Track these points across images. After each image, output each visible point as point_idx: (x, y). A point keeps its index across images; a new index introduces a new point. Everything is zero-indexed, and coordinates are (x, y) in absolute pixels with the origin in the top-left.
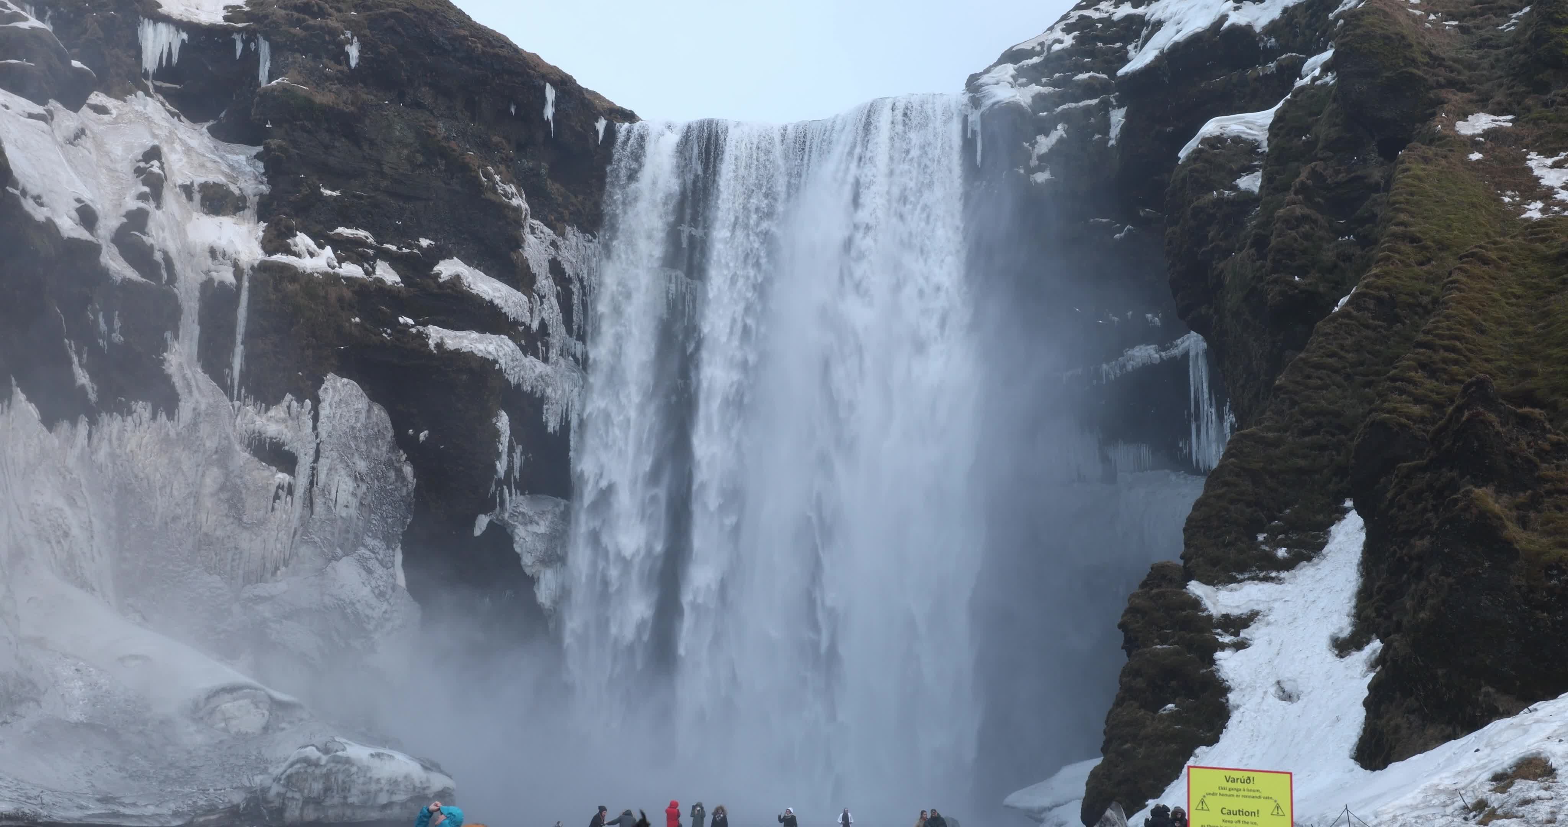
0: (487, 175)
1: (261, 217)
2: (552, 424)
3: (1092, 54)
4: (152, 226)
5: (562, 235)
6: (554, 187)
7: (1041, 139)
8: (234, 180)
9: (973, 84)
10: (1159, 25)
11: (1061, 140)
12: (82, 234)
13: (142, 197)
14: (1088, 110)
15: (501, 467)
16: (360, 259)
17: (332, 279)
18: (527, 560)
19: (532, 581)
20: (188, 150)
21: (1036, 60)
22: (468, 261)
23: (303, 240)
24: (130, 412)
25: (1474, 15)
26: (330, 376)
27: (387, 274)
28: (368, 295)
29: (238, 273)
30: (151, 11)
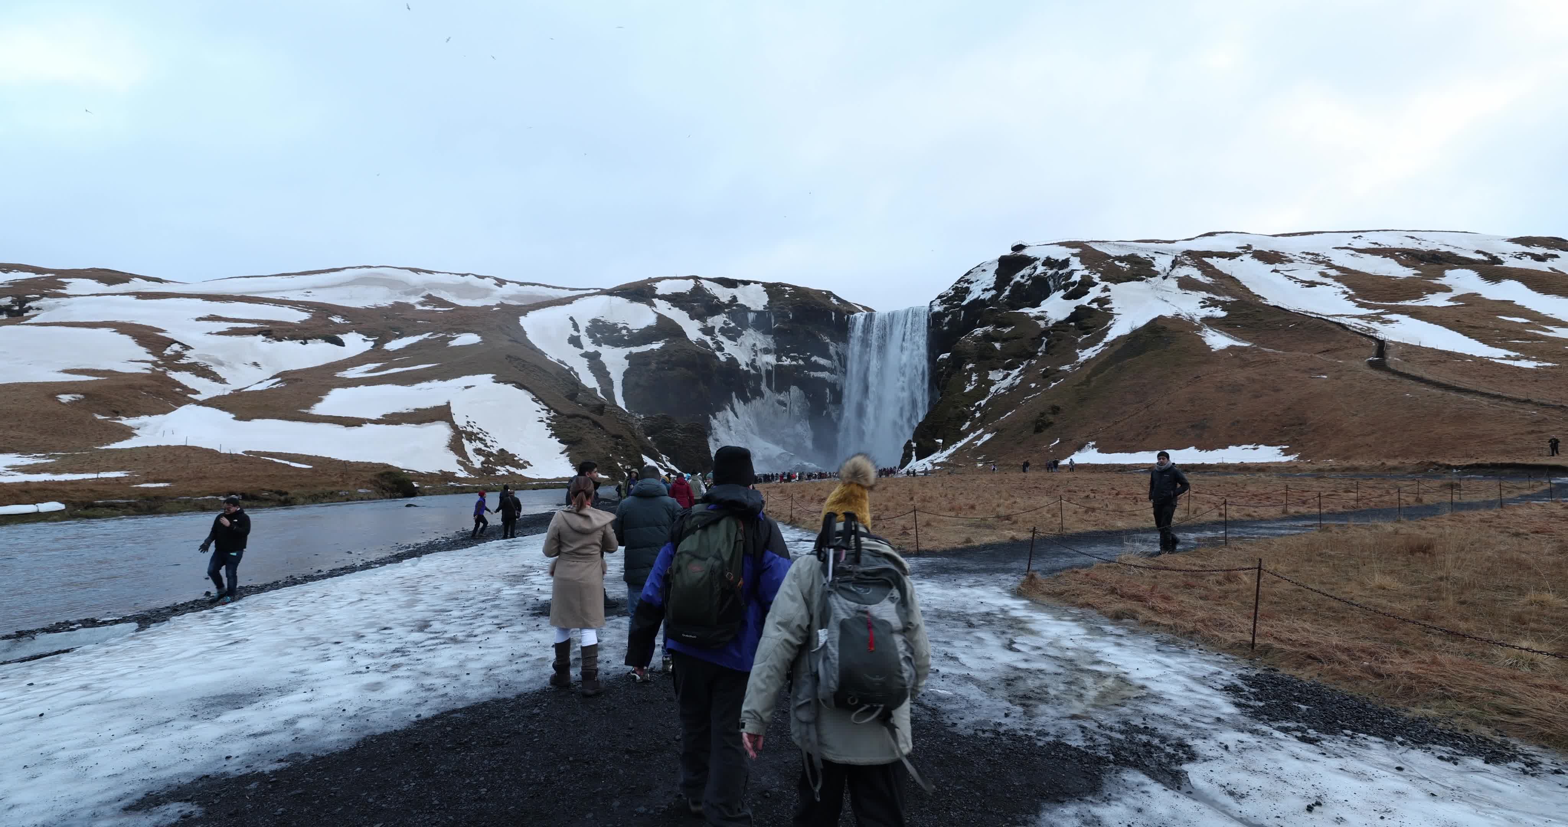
0: (821, 336)
1: (775, 353)
2: (838, 389)
3: (958, 297)
4: (757, 362)
5: (838, 344)
6: (836, 333)
7: (945, 318)
8: (769, 345)
10: (971, 292)
11: (950, 319)
12: (748, 368)
13: (754, 355)
14: (956, 311)
15: (827, 401)
16: (796, 360)
17: (790, 365)
18: (835, 420)
19: (836, 424)
20: (759, 340)
21: (945, 298)
22: (818, 356)
23: (784, 358)
24: (757, 399)
26: (791, 386)
27: (801, 362)
28: (797, 367)
29: (772, 367)
30: (748, 310)
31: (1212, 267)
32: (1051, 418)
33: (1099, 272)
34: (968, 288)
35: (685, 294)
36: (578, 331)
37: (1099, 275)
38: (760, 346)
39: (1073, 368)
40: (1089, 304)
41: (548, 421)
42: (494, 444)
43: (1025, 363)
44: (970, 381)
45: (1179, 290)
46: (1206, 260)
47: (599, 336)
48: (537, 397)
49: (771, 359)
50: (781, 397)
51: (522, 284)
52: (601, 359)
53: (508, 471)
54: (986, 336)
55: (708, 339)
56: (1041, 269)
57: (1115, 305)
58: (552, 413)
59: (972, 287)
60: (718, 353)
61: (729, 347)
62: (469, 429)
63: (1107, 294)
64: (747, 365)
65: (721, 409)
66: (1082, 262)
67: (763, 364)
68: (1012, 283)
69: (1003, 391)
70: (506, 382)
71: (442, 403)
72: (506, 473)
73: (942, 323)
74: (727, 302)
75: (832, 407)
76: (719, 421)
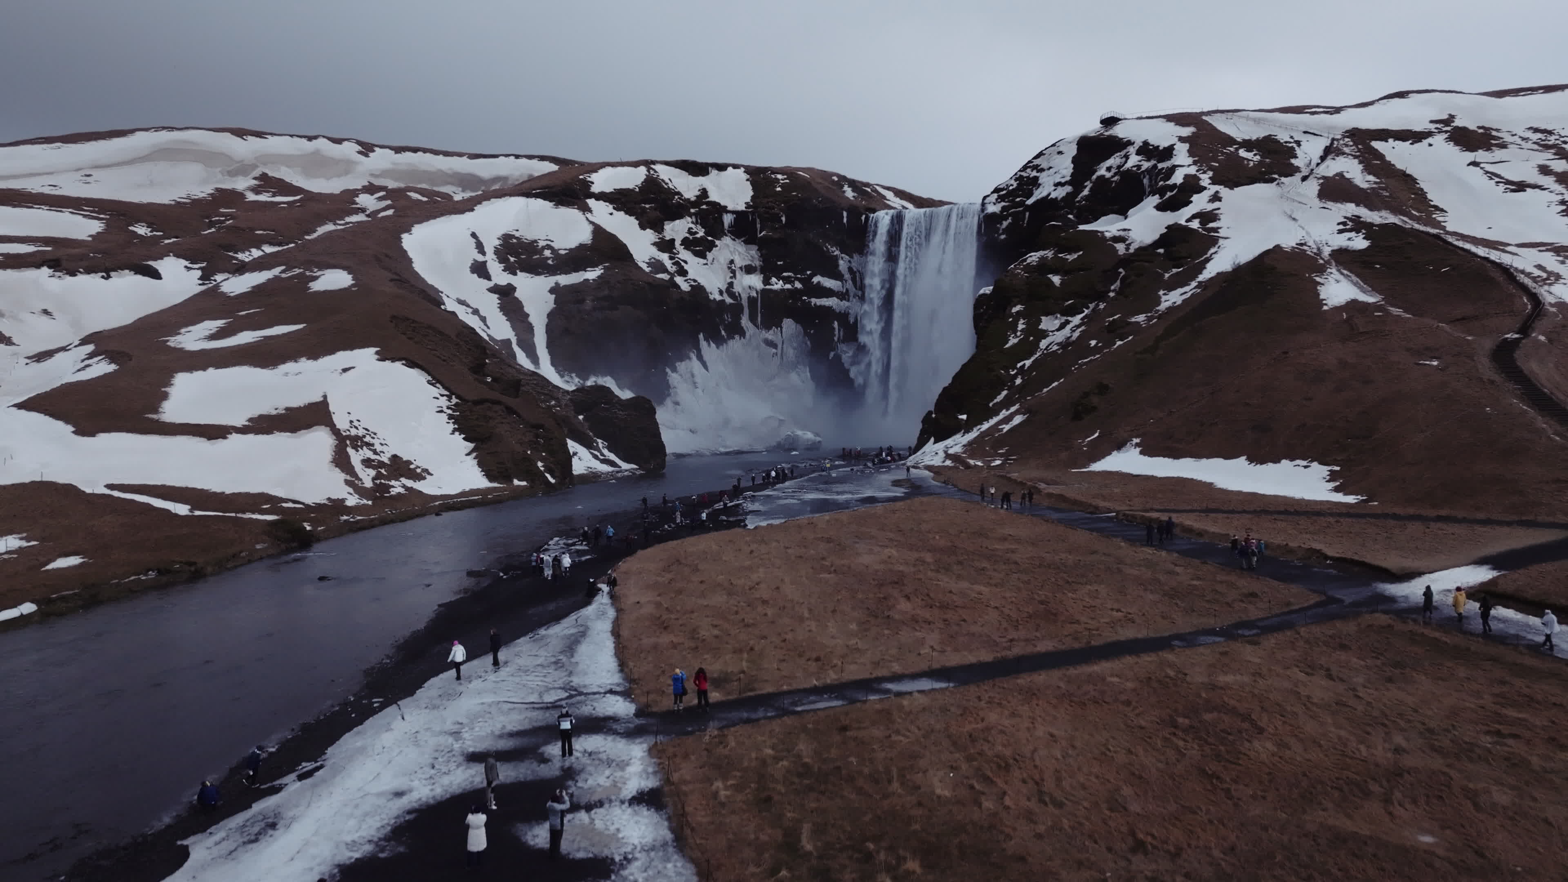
0: (827, 247)
1: (761, 273)
2: (852, 320)
3: (1022, 191)
4: (735, 286)
5: (852, 257)
6: (849, 242)
7: (1002, 224)
9: (983, 204)
10: (1040, 185)
11: (1010, 223)
12: (721, 298)
13: (731, 278)
14: (1019, 212)
15: (836, 339)
16: (790, 282)
17: (783, 290)
19: (848, 371)
20: (740, 253)
21: (1004, 192)
22: (823, 276)
23: (774, 280)
27: (798, 285)
28: (794, 292)
29: (757, 293)
30: (724, 209)
31: (1381, 157)
32: (1095, 400)
33: (1211, 168)
34: (1036, 178)
35: (632, 190)
36: (483, 253)
37: (1211, 174)
38: (739, 262)
39: (1149, 319)
40: (1188, 221)
41: (450, 412)
42: (384, 448)
43: (1092, 306)
44: (1015, 331)
45: (1317, 200)
46: (1376, 144)
47: (512, 259)
48: (434, 378)
49: (755, 281)
50: (770, 335)
51: (398, 150)
52: (517, 294)
53: (404, 486)
54: (1044, 267)
55: (664, 257)
56: (1134, 160)
57: (1224, 224)
58: (454, 400)
59: (1043, 178)
60: (679, 280)
61: (695, 266)
62: (354, 432)
63: (1217, 204)
64: (721, 293)
65: (683, 357)
66: (1191, 153)
67: (744, 289)
68: (1094, 177)
69: (1055, 348)
70: (393, 360)
71: (318, 398)
72: (402, 490)
73: (999, 229)
74: (693, 199)
75: (842, 347)
76: (681, 375)
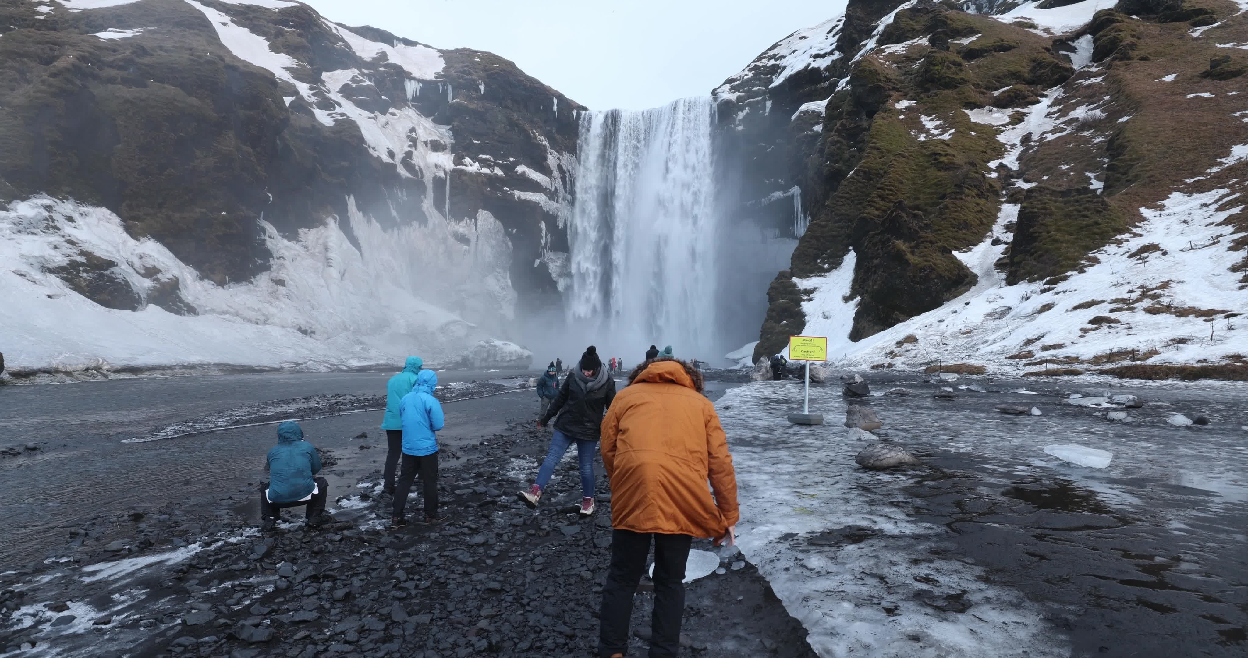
0: (533, 133)
1: (452, 152)
2: (561, 226)
3: (759, 80)
4: (414, 157)
5: (562, 155)
6: (558, 137)
7: (740, 113)
8: (442, 139)
9: (714, 93)
10: (785, 68)
11: (747, 114)
12: (390, 161)
13: (410, 146)
14: (758, 102)
15: (543, 242)
16: (489, 166)
17: (479, 174)
18: (554, 275)
19: (556, 283)
20: (425, 128)
21: (738, 82)
22: (528, 166)
23: (467, 160)
24: (411, 225)
25: (903, 62)
26: (480, 210)
27: (498, 172)
28: (492, 180)
29: (445, 173)
30: (409, 76)
34: (777, 64)
38: (424, 136)
49: (444, 160)
50: (462, 227)
59: (786, 62)
61: (351, 112)
65: (313, 223)
67: (427, 166)
73: (734, 120)
74: (368, 60)
75: (549, 255)
76: (305, 247)
